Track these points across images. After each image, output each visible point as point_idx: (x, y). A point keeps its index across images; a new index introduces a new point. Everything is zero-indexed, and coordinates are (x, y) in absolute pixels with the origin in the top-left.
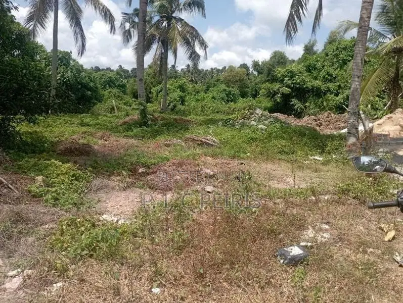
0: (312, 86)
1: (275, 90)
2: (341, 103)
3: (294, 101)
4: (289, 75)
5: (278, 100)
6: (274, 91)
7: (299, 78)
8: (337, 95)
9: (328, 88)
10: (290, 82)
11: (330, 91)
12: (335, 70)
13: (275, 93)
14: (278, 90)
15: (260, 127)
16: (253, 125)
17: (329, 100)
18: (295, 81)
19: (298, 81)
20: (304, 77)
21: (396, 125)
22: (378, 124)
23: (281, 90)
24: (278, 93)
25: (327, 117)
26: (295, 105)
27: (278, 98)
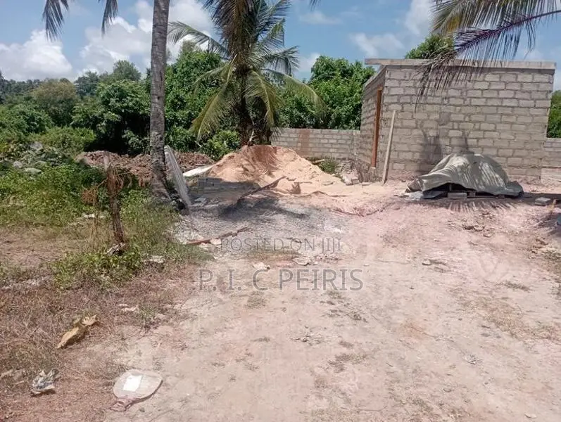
1: (96, 115)
2: (192, 137)
3: (128, 133)
4: (117, 93)
5: (103, 131)
6: (96, 118)
7: (132, 100)
8: (187, 126)
9: (175, 116)
10: (118, 105)
11: (177, 121)
12: (187, 93)
13: (97, 121)
14: (102, 116)
15: (27, 170)
16: (17, 167)
17: (176, 134)
18: (125, 104)
19: (131, 104)
20: (138, 99)
21: (238, 166)
22: (218, 166)
23: (105, 115)
24: (101, 121)
26: (130, 138)
27: (102, 127)
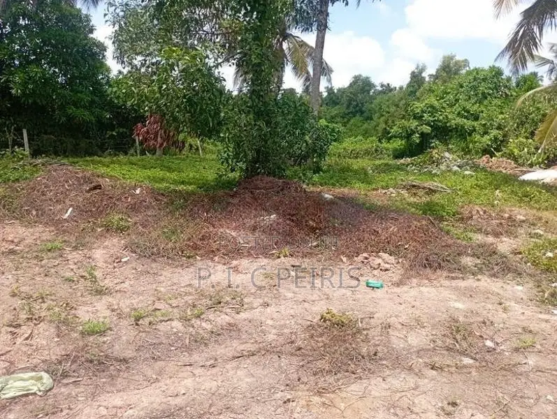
0: (456, 125)
1: (413, 128)
2: (488, 145)
3: (435, 143)
4: (429, 110)
5: (417, 141)
6: (411, 130)
7: (442, 114)
9: (473, 127)
10: (430, 119)
11: (475, 130)
12: (473, 105)
13: (412, 133)
14: (416, 128)
17: (475, 142)
18: (436, 118)
19: (441, 118)
20: (447, 114)
23: (419, 128)
24: (414, 133)
25: (487, 163)
27: (416, 138)
